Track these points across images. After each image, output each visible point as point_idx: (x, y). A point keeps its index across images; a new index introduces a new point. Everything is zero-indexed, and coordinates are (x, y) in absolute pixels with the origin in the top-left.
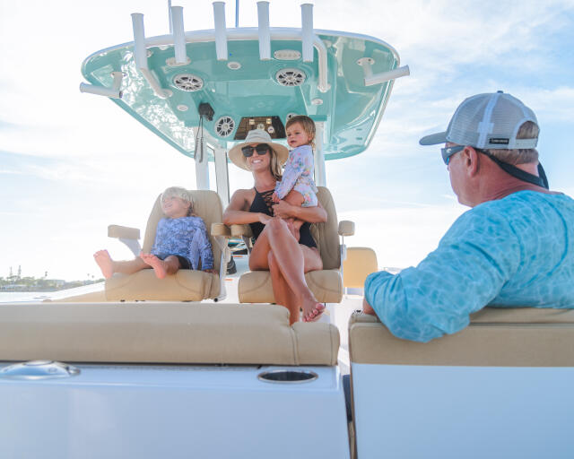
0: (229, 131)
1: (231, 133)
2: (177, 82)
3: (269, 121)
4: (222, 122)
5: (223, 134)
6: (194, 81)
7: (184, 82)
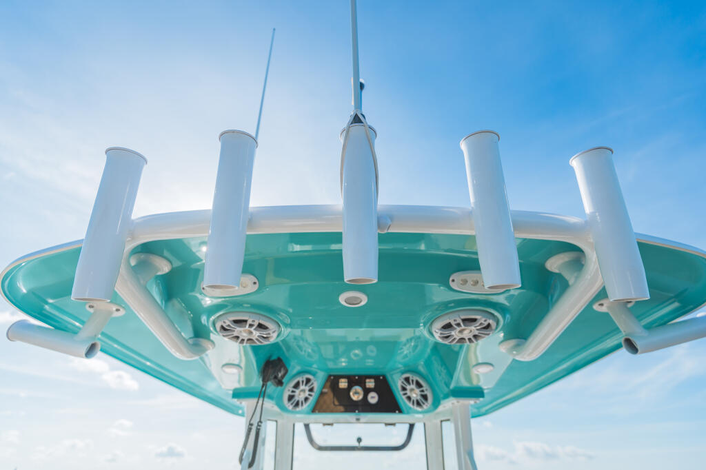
0: (306, 399)
1: (309, 402)
2: (223, 328)
3: (370, 384)
4: (297, 386)
5: (297, 404)
6: (261, 326)
7: (238, 330)
